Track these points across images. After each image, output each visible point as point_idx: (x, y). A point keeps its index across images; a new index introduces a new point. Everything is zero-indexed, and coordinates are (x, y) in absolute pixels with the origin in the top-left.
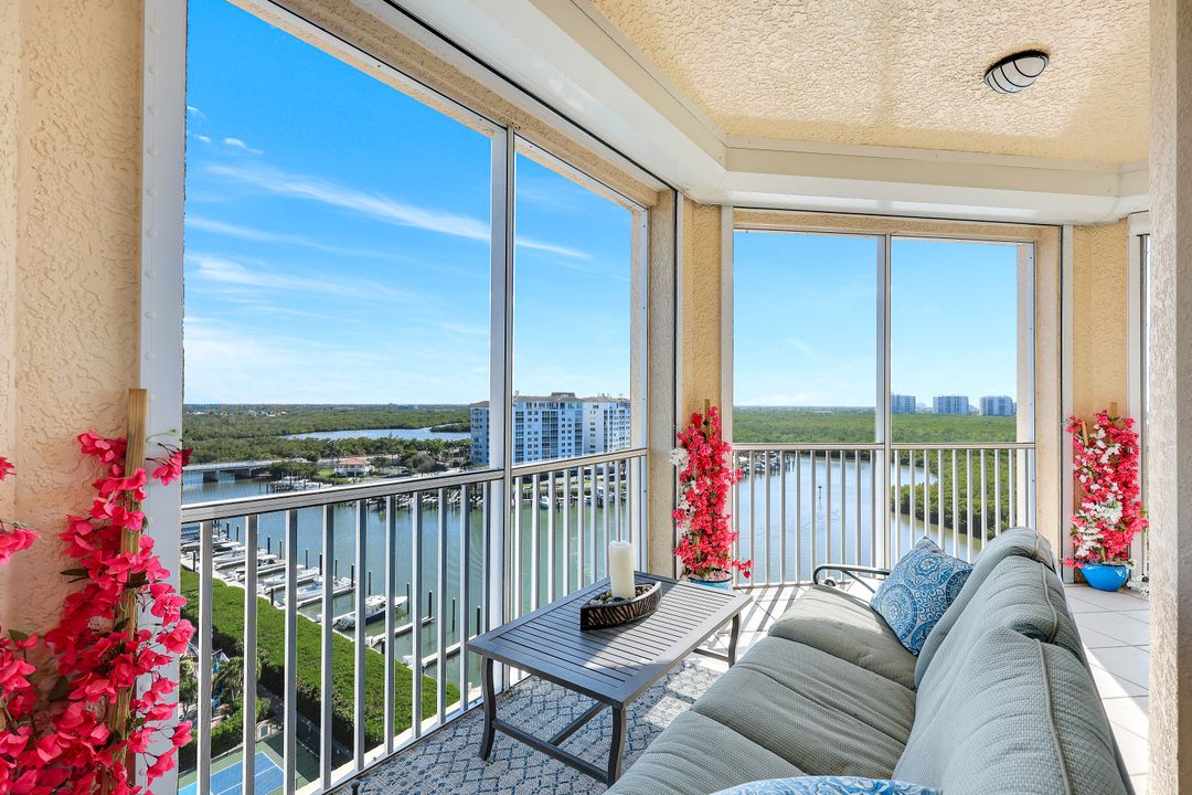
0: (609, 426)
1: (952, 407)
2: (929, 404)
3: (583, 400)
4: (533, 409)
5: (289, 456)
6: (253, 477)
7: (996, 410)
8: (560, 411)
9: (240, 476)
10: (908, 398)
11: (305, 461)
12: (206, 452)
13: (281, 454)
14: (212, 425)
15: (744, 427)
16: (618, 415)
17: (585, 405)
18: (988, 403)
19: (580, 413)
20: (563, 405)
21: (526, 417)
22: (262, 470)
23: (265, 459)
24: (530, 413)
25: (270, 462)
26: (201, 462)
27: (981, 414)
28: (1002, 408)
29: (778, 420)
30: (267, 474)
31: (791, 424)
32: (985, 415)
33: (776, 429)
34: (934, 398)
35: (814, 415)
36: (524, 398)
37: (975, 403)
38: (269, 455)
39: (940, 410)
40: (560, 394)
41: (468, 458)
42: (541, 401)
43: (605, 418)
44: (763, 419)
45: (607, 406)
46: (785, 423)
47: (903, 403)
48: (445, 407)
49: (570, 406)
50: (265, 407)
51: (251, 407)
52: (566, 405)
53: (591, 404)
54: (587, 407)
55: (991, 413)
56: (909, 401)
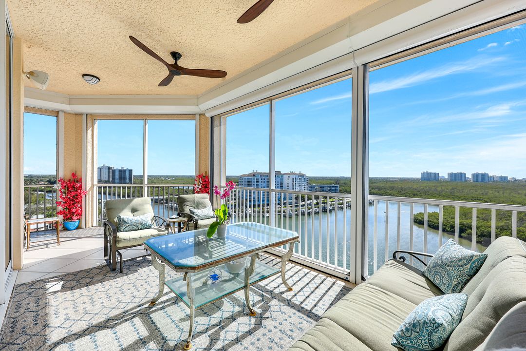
0: (294, 185)
1: (457, 178)
2: (446, 177)
3: (284, 174)
7: (480, 179)
10: (435, 174)
16: (299, 180)
17: (284, 176)
18: (476, 176)
19: (282, 180)
21: (260, 181)
24: (262, 179)
27: (472, 181)
28: (483, 179)
32: (474, 182)
34: (448, 174)
36: (260, 173)
37: (469, 176)
39: (451, 180)
42: (267, 174)
43: (293, 181)
45: (294, 177)
46: (374, 184)
47: (433, 176)
48: (233, 177)
49: (278, 177)
51: (163, 176)
53: (287, 176)
54: (285, 177)
55: (477, 181)
56: (436, 175)
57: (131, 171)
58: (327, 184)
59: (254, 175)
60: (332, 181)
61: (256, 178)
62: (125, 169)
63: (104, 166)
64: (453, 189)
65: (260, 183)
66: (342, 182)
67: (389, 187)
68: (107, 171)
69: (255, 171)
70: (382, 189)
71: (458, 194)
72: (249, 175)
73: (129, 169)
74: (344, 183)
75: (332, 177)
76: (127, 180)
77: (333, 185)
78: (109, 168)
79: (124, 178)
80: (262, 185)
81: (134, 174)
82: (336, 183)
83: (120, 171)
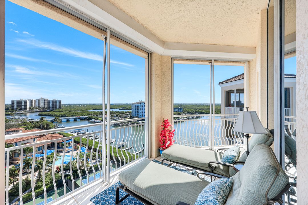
5: (91, 115)
6: (84, 119)
9: (81, 119)
11: (95, 116)
12: (73, 114)
13: (89, 115)
14: (71, 108)
22: (86, 118)
23: (86, 115)
25: (88, 116)
26: (72, 116)
30: (87, 119)
38: (87, 115)
41: (131, 115)
50: (80, 104)
51: (78, 104)
57: (60, 102)
59: (140, 103)
61: (141, 105)
62: (56, 100)
63: (41, 98)
68: (43, 101)
69: (140, 101)
72: (138, 103)
73: (59, 100)
76: (58, 107)
78: (45, 100)
79: (56, 106)
81: (62, 103)
83: (53, 101)
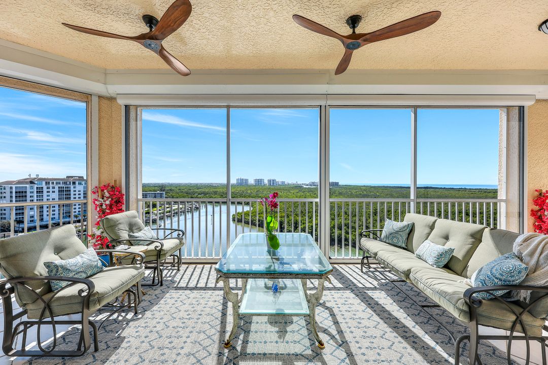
1: (259, 183)
4: (51, 185)
8: (72, 186)
15: (182, 192)
18: (269, 181)
20: (74, 183)
21: (45, 190)
24: (48, 188)
27: (267, 185)
28: (273, 183)
29: (198, 189)
31: (203, 190)
32: (269, 186)
33: (196, 192)
34: (254, 180)
35: (213, 186)
36: (44, 179)
37: (266, 182)
39: (256, 184)
40: (72, 177)
42: (58, 181)
44: (191, 188)
46: (200, 190)
47: (244, 181)
49: (80, 184)
52: (77, 183)
55: (270, 184)
56: (247, 180)
58: (150, 191)
60: (156, 188)
64: (258, 191)
65: (45, 194)
66: (167, 188)
67: (213, 192)
70: (207, 194)
71: (260, 195)
74: (170, 190)
75: (156, 184)
77: (158, 192)
80: (48, 196)
82: (161, 190)
